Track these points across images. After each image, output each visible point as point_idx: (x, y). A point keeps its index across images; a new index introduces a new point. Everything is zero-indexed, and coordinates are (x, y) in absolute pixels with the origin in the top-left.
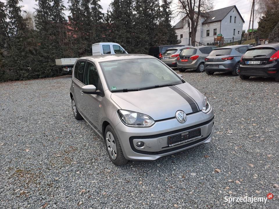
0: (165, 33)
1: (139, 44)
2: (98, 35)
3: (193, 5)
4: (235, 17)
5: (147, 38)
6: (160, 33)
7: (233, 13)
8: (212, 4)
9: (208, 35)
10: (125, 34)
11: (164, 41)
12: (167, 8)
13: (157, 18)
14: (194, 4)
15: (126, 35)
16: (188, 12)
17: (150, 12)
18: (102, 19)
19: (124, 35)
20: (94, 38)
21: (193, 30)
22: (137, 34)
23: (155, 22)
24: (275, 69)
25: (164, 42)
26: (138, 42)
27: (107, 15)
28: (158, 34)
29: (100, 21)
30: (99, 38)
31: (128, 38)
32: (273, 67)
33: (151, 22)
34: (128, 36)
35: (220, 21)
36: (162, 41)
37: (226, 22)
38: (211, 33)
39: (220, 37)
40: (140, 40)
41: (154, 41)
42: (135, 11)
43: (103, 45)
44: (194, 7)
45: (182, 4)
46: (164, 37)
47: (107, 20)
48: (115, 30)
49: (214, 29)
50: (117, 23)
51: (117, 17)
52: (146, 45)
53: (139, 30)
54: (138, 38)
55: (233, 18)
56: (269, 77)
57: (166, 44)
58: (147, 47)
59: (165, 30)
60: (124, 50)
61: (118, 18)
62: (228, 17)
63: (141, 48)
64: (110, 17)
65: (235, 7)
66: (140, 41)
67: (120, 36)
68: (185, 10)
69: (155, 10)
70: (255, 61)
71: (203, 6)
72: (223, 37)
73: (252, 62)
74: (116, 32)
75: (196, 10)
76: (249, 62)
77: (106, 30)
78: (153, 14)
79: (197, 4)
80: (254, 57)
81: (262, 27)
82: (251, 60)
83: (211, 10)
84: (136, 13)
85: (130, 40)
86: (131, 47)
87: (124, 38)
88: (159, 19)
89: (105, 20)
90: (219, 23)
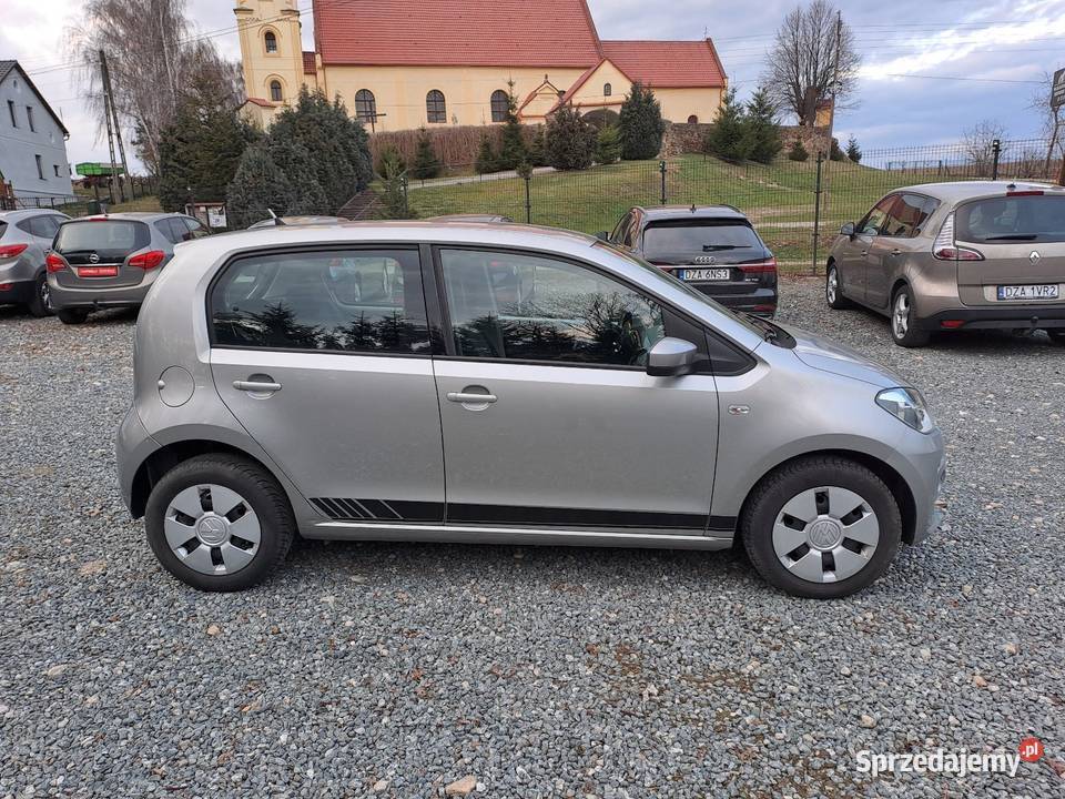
4: (29, 108)
55: (20, 112)
65: (17, 66)
72: (7, 182)
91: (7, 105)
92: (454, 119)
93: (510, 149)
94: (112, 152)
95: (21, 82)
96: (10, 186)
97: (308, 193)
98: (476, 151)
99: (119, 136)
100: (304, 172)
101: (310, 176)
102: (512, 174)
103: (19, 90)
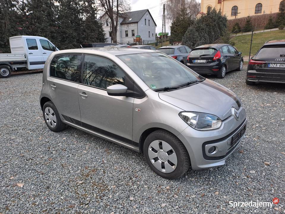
0: (94, 30)
1: (66, 40)
2: (13, 27)
3: (111, 4)
4: (149, 20)
5: (75, 34)
6: (88, 29)
7: (147, 17)
8: (129, 5)
9: (127, 35)
10: (49, 27)
11: (93, 38)
12: (92, 4)
13: (82, 13)
14: (113, 3)
15: (50, 29)
16: (107, 10)
17: (74, 6)
18: (16, 7)
19: (47, 29)
20: (9, 30)
21: (114, 29)
22: (63, 28)
23: (81, 17)
24: (217, 67)
25: (93, 40)
26: (64, 38)
27: (22, 3)
28: (86, 30)
29: (13, 9)
30: (14, 30)
31: (52, 32)
32: (216, 65)
33: (77, 17)
34: (52, 30)
35: (137, 22)
36: (91, 38)
37: (141, 24)
38: (130, 34)
39: (138, 38)
40: (67, 35)
41: (82, 38)
42: (57, 2)
43: (27, 39)
44: (112, 6)
45: (101, 2)
46: (93, 34)
47: (23, 9)
48: (35, 22)
49: (132, 30)
50: (38, 14)
51: (36, 6)
52: (73, 42)
53: (64, 24)
54: (65, 33)
55: (147, 21)
56: (214, 74)
57: (95, 41)
58: (76, 44)
59: (94, 27)
60: (54, 46)
61: (37, 8)
62: (143, 19)
63: (69, 44)
64: (26, 5)
65: (148, 11)
66: (67, 37)
67: (42, 29)
68: (104, 8)
69: (80, 4)
70: (201, 60)
71: (121, 6)
72: (141, 38)
73: (199, 61)
74: (37, 24)
75: (115, 9)
76: (196, 61)
77: (22, 21)
78: (77, 8)
79: (115, 4)
80: (200, 56)
81: (174, 31)
82: (197, 59)
83: (129, 11)
84: (58, 4)
85: (55, 34)
86: (57, 43)
87: (48, 33)
88: (85, 14)
89: (20, 9)
90: (136, 24)
91: (145, 20)
92: (264, 12)
93: (280, 20)
94: (163, 30)
95: (148, 14)
96: (141, 39)
97: (203, 38)
98: (266, 22)
99: (165, 26)
100: (203, 32)
101: (205, 33)
102: (277, 29)
103: (148, 16)
